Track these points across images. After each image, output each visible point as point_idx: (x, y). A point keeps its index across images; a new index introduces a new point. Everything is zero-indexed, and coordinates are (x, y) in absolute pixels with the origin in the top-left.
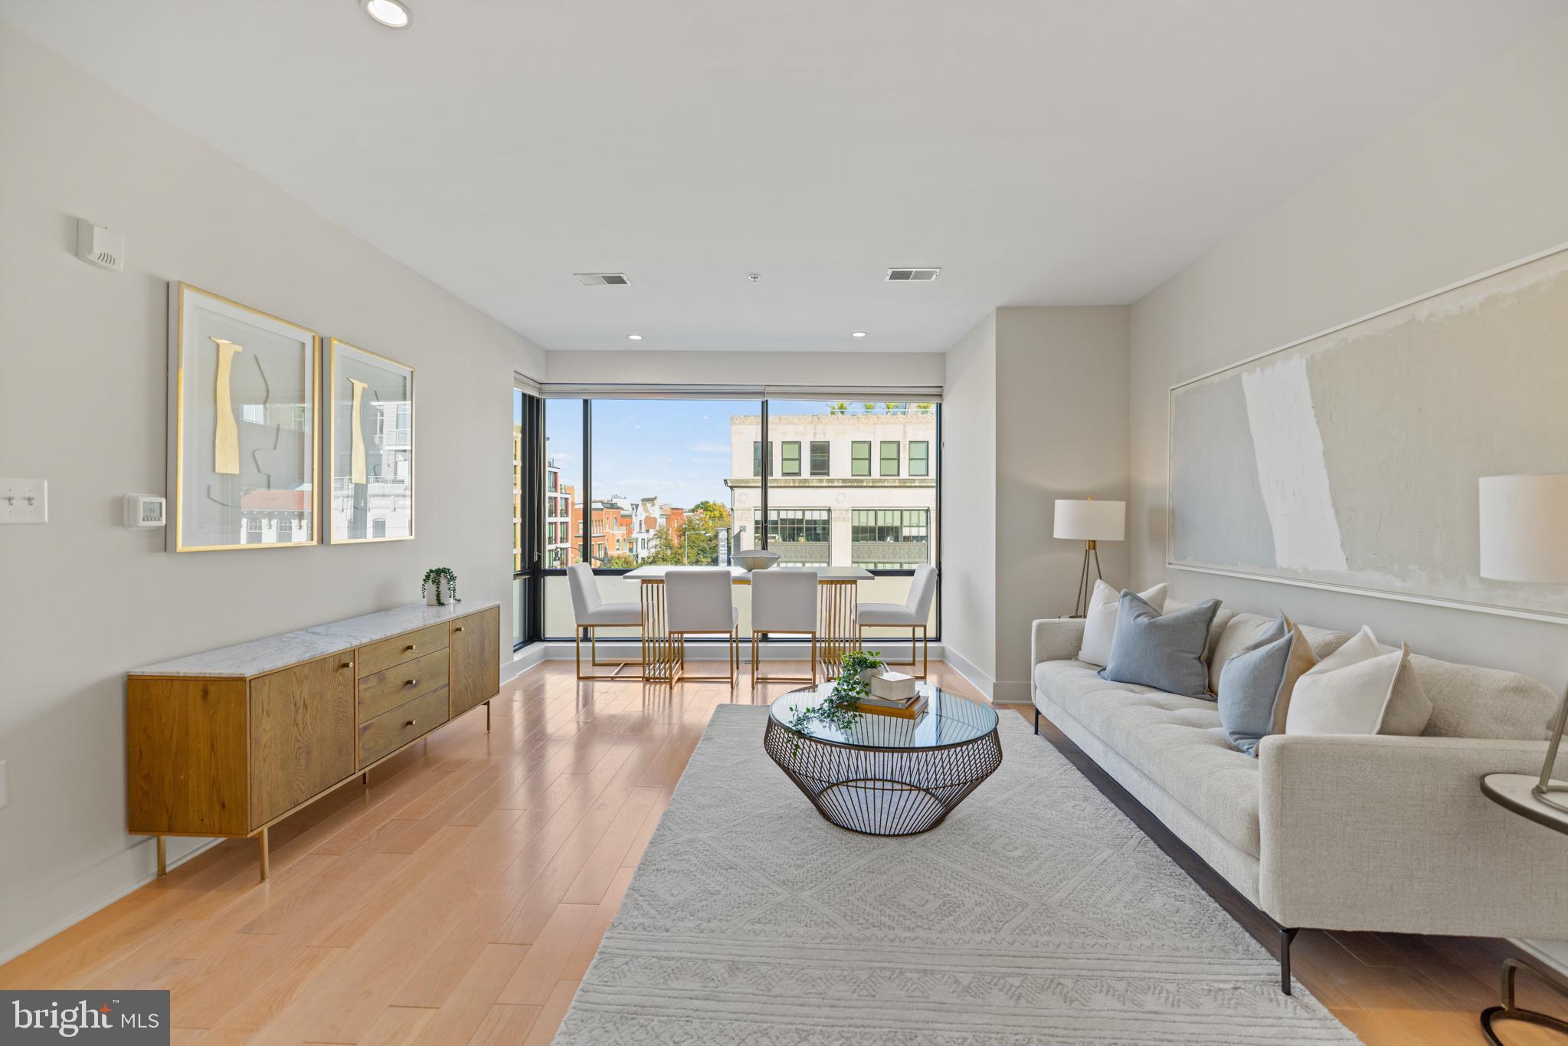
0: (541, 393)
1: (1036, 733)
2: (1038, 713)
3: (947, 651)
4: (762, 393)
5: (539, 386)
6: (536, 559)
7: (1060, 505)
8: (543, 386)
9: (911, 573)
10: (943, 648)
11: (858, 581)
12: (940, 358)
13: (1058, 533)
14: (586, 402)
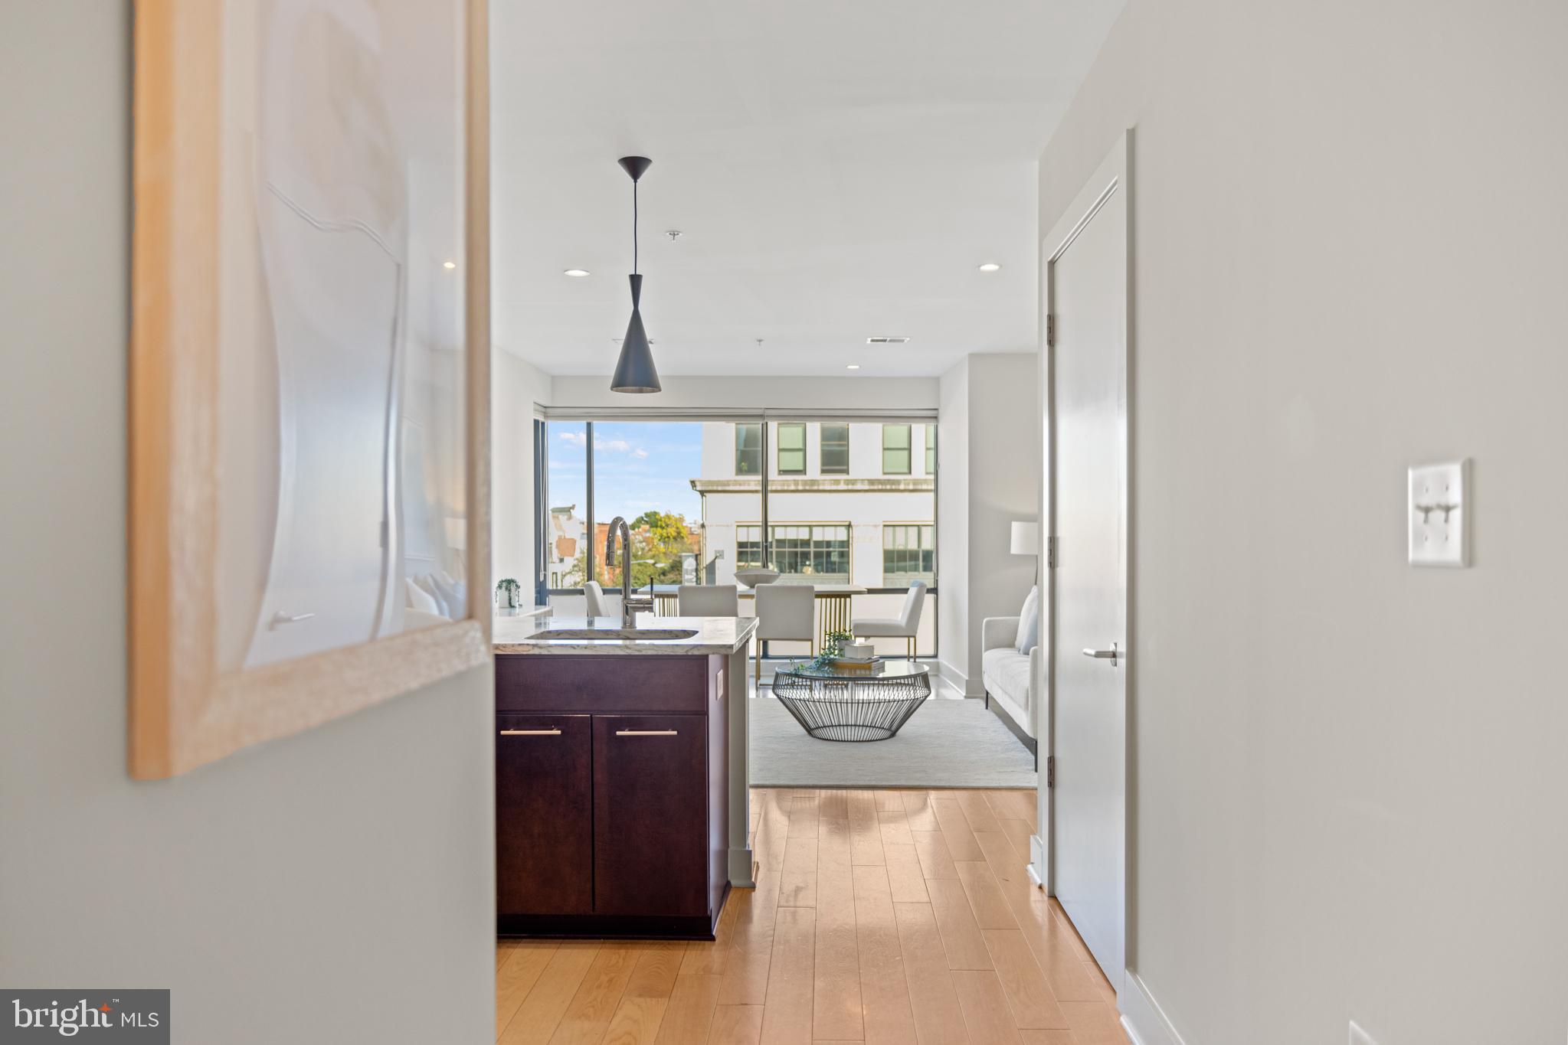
0: (546, 416)
1: (987, 708)
2: (987, 693)
3: (941, 665)
4: (762, 416)
5: (543, 410)
6: (542, 579)
7: (1016, 527)
8: (548, 410)
9: (905, 591)
10: (938, 663)
11: (853, 596)
12: (936, 381)
13: (1015, 549)
14: (589, 425)
